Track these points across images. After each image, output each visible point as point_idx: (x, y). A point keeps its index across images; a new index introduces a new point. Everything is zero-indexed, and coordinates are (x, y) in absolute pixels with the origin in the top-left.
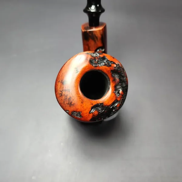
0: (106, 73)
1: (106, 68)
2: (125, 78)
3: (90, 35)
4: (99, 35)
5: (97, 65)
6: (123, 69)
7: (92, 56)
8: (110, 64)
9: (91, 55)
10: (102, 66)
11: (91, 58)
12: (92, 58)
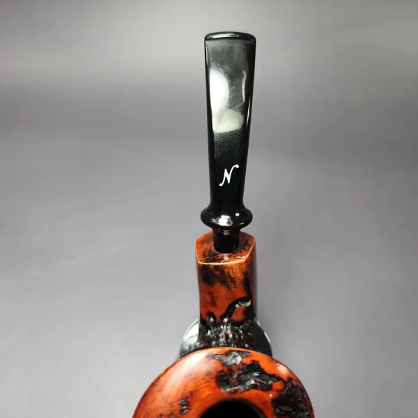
0: (260, 406)
1: (258, 395)
2: (306, 414)
3: (218, 273)
4: (238, 275)
5: (237, 388)
6: (303, 390)
7: (224, 365)
8: (270, 382)
9: (220, 360)
10: (248, 390)
11: (220, 369)
12: (222, 371)
